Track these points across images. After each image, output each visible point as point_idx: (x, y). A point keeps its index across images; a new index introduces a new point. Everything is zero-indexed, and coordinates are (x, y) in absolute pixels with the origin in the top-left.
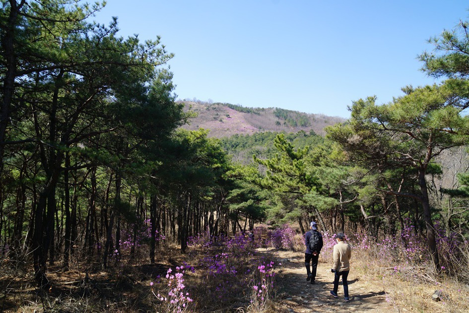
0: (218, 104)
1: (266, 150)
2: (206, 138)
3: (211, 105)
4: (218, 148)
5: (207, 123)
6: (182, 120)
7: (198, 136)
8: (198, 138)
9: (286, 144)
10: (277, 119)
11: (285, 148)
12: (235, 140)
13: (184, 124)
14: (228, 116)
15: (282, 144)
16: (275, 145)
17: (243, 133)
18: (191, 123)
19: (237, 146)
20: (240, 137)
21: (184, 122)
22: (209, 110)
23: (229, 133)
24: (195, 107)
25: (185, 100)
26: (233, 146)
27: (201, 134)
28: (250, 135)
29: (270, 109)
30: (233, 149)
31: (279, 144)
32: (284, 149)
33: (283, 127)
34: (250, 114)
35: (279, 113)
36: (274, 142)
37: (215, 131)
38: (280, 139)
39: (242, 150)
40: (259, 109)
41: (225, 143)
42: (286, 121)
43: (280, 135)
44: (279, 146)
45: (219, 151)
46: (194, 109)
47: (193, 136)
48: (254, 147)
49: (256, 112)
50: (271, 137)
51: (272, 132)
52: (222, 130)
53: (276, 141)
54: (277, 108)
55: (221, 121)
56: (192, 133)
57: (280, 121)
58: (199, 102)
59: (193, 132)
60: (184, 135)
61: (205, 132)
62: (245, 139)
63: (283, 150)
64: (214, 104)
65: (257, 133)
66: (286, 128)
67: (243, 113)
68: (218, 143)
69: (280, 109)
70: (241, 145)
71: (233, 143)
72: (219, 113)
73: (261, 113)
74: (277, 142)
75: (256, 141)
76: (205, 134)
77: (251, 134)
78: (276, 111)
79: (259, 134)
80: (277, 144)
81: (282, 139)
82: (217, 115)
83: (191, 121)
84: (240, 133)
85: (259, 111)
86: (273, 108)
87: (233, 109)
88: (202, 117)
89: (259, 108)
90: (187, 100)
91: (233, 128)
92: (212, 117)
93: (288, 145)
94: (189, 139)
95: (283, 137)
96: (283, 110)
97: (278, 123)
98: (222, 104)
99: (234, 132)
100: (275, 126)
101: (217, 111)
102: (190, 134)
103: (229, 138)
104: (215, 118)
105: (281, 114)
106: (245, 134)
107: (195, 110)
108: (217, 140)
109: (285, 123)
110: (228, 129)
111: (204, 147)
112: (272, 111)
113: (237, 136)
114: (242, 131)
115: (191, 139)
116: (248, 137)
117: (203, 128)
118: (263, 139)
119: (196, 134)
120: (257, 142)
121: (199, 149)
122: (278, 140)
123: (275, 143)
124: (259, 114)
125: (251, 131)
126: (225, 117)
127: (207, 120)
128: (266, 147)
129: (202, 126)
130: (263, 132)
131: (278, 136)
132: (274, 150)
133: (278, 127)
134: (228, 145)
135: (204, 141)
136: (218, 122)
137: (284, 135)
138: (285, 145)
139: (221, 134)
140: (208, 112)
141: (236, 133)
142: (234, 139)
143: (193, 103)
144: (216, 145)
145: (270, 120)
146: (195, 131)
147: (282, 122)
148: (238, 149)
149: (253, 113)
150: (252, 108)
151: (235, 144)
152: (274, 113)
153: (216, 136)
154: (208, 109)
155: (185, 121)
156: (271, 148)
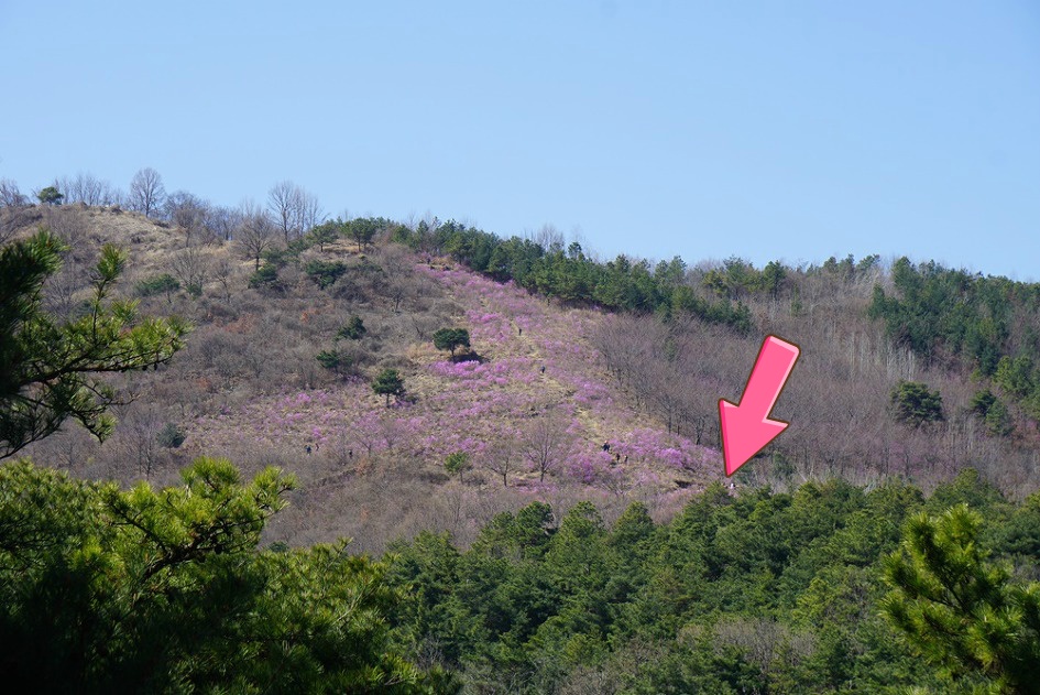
0: (365, 231)
1: (810, 654)
2: (257, 553)
3: (299, 245)
4: (362, 647)
5: (265, 407)
6: (33, 391)
7: (180, 530)
8: (176, 555)
9: (998, 604)
10: (905, 369)
11: (995, 639)
12: (517, 562)
13: (52, 428)
14: (453, 341)
15: (966, 607)
16: (898, 614)
17: (595, 494)
18: (111, 417)
19: (537, 618)
20: (565, 536)
21: (44, 411)
22: (280, 289)
23: (470, 494)
24: (153, 260)
25: (51, 196)
26: (499, 622)
27: (204, 512)
28: (657, 515)
29: (843, 272)
30: (501, 650)
31: (938, 609)
32: (985, 656)
33: (962, 441)
34: (654, 324)
35: (931, 308)
36: (881, 587)
37: (334, 483)
38: (936, 558)
39: (585, 655)
40: (735, 279)
41: (433, 597)
42: (997, 387)
43: (942, 523)
44: (935, 624)
45: (376, 675)
46: (141, 275)
47: (129, 535)
48: (693, 630)
49: (716, 303)
50: (852, 536)
51: (867, 483)
52: (403, 473)
53: (902, 577)
54: (903, 267)
55: (390, 386)
56: (119, 509)
57: (936, 382)
58: (188, 217)
59: (129, 497)
60: (48, 527)
61: (244, 494)
62: (610, 556)
63: (972, 662)
64: (327, 233)
65: (724, 497)
66: (992, 446)
67: (596, 319)
68: (368, 602)
69: (933, 270)
70: (575, 607)
71: (503, 594)
72: (369, 319)
73: (757, 309)
74: (913, 588)
75: (715, 571)
76: (247, 521)
77: (670, 507)
78: (893, 293)
79: (743, 511)
80: (916, 610)
81: (960, 554)
82: (358, 329)
83: (109, 398)
84: (562, 499)
85: (738, 293)
86: (870, 262)
87: (502, 277)
88: (210, 350)
89: (737, 269)
90: (72, 199)
91: (500, 455)
92: (304, 348)
93: (1015, 616)
94: (98, 565)
95: (969, 533)
96: (962, 281)
97: (920, 407)
98: (403, 233)
99: (513, 493)
100: (891, 433)
101: (351, 294)
102: (104, 518)
103: (469, 539)
104: (333, 363)
105: (948, 319)
106: (611, 508)
107: (144, 292)
108: (358, 567)
109: (983, 406)
110: (456, 465)
111: (236, 641)
112: (864, 293)
113: (535, 529)
114: (588, 476)
115: (116, 560)
116: (638, 529)
117: (224, 464)
118: (780, 556)
119: (159, 517)
120: (726, 586)
121: (187, 664)
122: (920, 567)
123: (898, 593)
124: (738, 324)
125: (671, 477)
126: (427, 352)
127: (265, 378)
128: (806, 633)
129: (214, 440)
130: (780, 489)
131: (924, 534)
132: (886, 656)
133: (918, 444)
134: (454, 607)
135: (236, 590)
136: (361, 402)
137: (977, 518)
138: (987, 615)
139: (392, 507)
140: (273, 309)
141: (532, 497)
142: (511, 552)
143: (134, 226)
144: (345, 617)
145: (841, 374)
146: (148, 488)
147: (956, 390)
148: (551, 649)
149: (683, 318)
150: (674, 269)
151: (520, 601)
152: (883, 306)
153: (339, 533)
154: (270, 281)
155: (62, 404)
156: (855, 638)
